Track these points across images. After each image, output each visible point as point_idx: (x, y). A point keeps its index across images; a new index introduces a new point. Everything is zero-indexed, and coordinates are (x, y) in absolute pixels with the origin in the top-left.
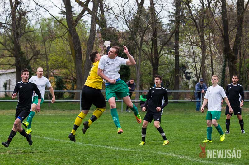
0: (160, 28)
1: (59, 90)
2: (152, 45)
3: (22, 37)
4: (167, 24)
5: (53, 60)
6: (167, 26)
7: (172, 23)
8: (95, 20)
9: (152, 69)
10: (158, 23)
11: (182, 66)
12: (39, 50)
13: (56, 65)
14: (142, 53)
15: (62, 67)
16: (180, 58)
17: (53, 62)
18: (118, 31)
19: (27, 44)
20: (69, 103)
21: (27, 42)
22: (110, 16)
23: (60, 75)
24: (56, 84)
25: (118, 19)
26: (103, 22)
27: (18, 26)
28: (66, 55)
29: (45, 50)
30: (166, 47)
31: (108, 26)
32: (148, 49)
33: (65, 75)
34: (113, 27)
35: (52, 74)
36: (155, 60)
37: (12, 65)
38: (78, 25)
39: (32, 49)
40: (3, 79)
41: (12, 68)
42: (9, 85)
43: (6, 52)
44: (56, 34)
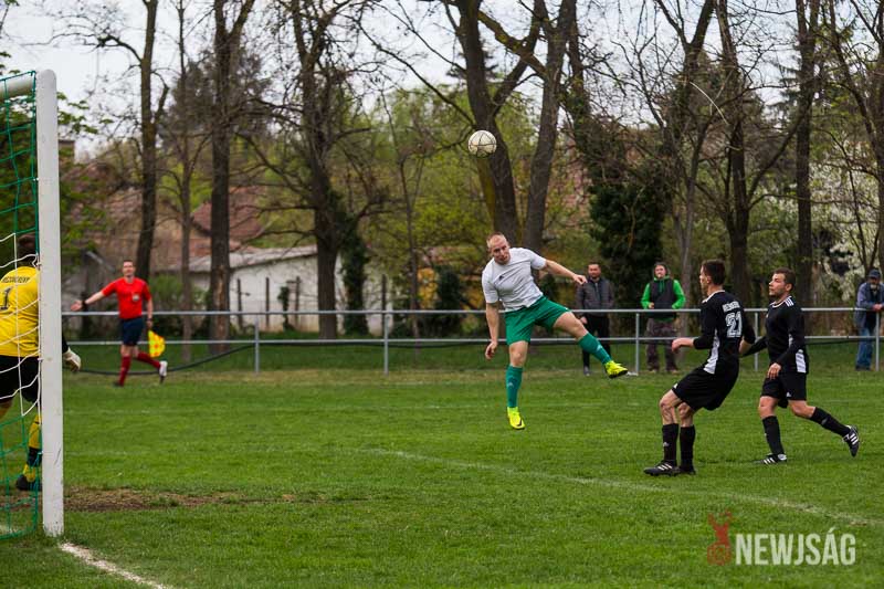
0: (753, 118)
1: (448, 308)
2: (729, 171)
3: (335, 148)
4: (775, 105)
5: (428, 218)
6: (776, 109)
7: (791, 102)
8: (554, 95)
9: (728, 243)
10: (747, 102)
11: (822, 233)
12: (387, 187)
13: (439, 233)
14: (698, 193)
15: (457, 238)
16: (814, 209)
17: (431, 224)
18: (625, 128)
19: (348, 169)
21: (350, 165)
22: (600, 83)
23: (451, 264)
24: (438, 291)
25: (623, 91)
26: (580, 101)
27: (322, 117)
28: (468, 201)
29: (404, 186)
30: (774, 175)
31: (594, 112)
32: (717, 182)
33: (466, 262)
34: (612, 117)
35: (425, 259)
36: (738, 213)
37: (305, 235)
38: (502, 110)
39: (365, 186)
40: (280, 277)
41: (305, 240)
42: (298, 293)
43: (286, 193)
44: (436, 137)
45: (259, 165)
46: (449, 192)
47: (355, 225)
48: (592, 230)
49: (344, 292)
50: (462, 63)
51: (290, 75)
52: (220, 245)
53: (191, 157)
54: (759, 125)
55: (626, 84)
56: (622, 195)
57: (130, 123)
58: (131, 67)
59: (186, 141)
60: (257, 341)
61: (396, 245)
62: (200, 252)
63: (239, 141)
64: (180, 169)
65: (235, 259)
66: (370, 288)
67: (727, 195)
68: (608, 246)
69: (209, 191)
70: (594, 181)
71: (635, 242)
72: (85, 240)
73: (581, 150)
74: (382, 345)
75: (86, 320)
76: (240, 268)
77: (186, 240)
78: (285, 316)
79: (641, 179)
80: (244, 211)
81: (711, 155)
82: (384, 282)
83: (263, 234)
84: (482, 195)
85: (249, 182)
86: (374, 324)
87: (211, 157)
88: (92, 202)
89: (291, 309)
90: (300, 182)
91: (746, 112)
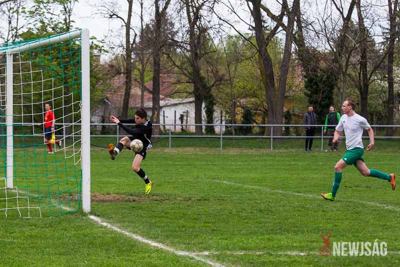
0: (371, 48)
1: (247, 124)
2: (361, 69)
3: (202, 59)
4: (380, 43)
5: (240, 87)
6: (381, 45)
8: (290, 38)
9: (360, 99)
12: (223, 75)
13: (244, 93)
14: (348, 78)
15: (251, 95)
16: (395, 85)
17: (241, 89)
18: (319, 52)
19: (207, 67)
20: (258, 140)
21: (208, 65)
22: (309, 34)
23: (249, 105)
24: (243, 117)
25: (318, 37)
26: (301, 41)
27: (197, 46)
28: (256, 81)
29: (230, 74)
30: (379, 71)
31: (307, 45)
32: (356, 74)
33: (255, 105)
34: (314, 47)
35: (238, 104)
36: (364, 87)
37: (190, 93)
38: (270, 44)
39: (214, 74)
40: (180, 110)
41: (191, 95)
42: (187, 117)
43: (183, 77)
44: (243, 54)
45: (172, 66)
46: (248, 77)
47: (210, 90)
48: (305, 92)
49: (205, 116)
50: (254, 25)
51: (184, 29)
52: (156, 97)
53: (145, 62)
54: (373, 51)
55: (319, 34)
56: (317, 79)
57: (121, 49)
58: (122, 26)
59: (143, 56)
60: (170, 136)
61: (226, 98)
62: (148, 100)
63: (165, 55)
64: (140, 67)
65: (162, 103)
66: (216, 115)
67: (360, 79)
68: (311, 99)
69: (152, 76)
70: (306, 73)
71: (322, 98)
72: (103, 95)
73: (301, 61)
74: (220, 138)
75: (104, 127)
76: (164, 106)
77: (142, 96)
78: (182, 126)
79: (324, 72)
80: (166, 84)
81: (353, 63)
82: (221, 113)
83: (174, 93)
84: (261, 78)
85: (168, 72)
86: (217, 129)
87: (153, 61)
88: (107, 80)
89: (184, 123)
90: (188, 72)
91: (368, 46)
